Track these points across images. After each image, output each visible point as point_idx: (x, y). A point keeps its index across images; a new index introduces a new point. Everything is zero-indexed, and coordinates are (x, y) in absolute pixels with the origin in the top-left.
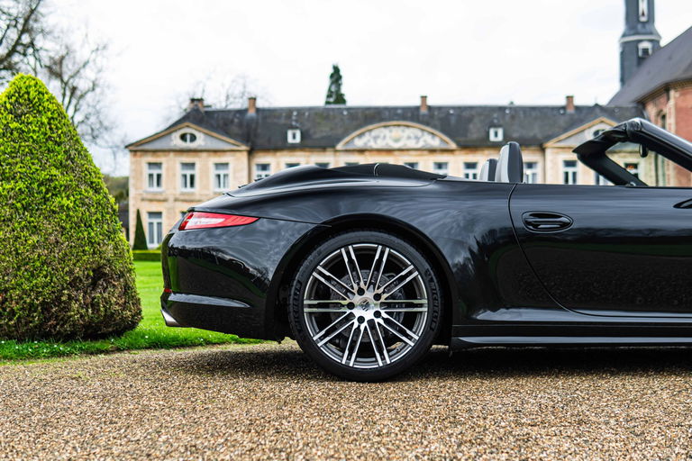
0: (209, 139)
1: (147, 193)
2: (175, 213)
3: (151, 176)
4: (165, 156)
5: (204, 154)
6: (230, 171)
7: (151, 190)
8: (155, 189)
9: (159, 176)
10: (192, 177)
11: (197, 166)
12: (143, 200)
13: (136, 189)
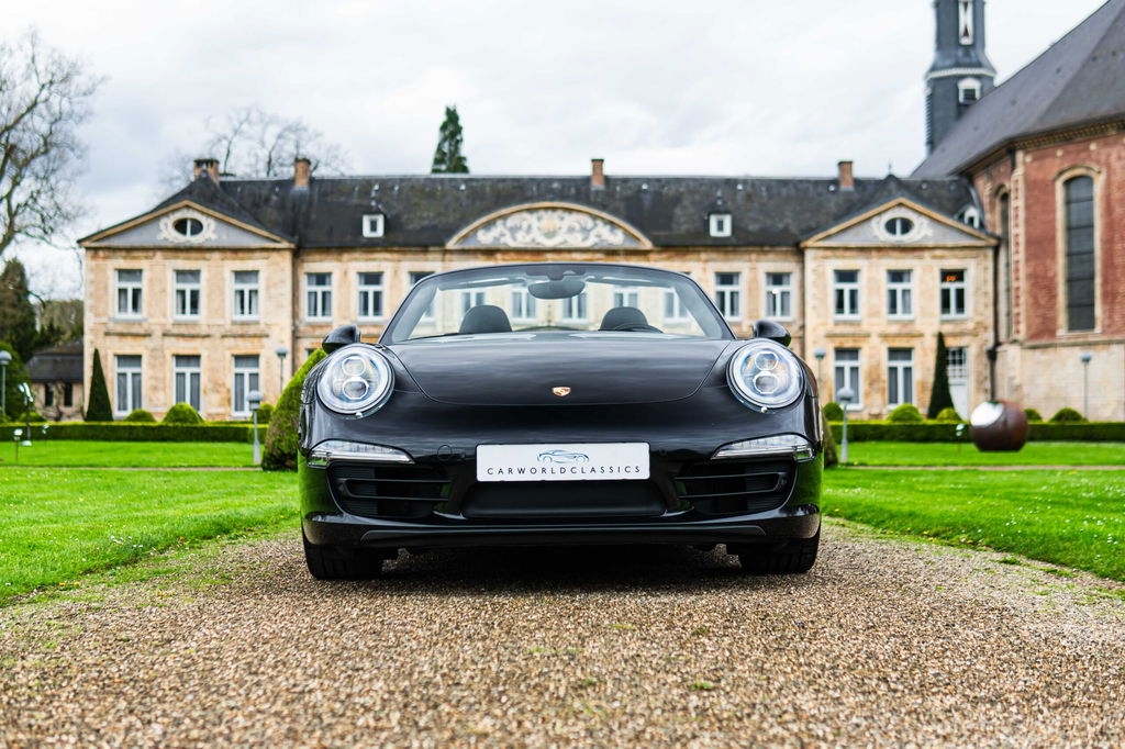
0: (224, 229)
1: (117, 322)
2: (164, 357)
3: (122, 292)
4: (147, 258)
5: (216, 255)
6: (261, 284)
7: (123, 316)
8: (130, 315)
9: (137, 293)
10: (195, 294)
11: (204, 276)
12: (107, 334)
13: (97, 315)
